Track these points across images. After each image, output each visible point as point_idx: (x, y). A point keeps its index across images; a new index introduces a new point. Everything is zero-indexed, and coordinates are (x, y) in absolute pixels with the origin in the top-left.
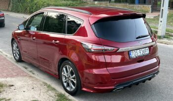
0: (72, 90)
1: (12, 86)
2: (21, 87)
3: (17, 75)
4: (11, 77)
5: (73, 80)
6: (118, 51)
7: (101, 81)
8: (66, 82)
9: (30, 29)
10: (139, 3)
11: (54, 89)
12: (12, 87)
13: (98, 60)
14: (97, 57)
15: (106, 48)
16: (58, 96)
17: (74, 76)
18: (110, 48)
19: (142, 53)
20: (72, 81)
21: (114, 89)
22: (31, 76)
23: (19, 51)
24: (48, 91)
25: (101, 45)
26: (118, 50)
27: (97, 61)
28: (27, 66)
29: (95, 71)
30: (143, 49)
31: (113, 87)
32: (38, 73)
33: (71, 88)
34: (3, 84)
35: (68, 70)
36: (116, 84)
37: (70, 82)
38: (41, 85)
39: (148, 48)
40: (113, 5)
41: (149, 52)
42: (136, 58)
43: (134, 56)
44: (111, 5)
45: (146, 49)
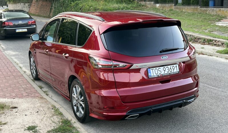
0: (81, 115)
1: (16, 108)
2: (24, 110)
3: (28, 96)
4: (19, 98)
5: (82, 103)
6: (131, 68)
7: (112, 106)
8: (75, 105)
9: (46, 40)
10: (215, 5)
11: (61, 114)
12: (14, 110)
13: (107, 79)
14: (105, 75)
15: (115, 63)
16: (62, 122)
17: (83, 98)
18: (121, 65)
19: (167, 71)
20: (81, 105)
21: (127, 116)
22: (42, 98)
23: (35, 66)
24: (53, 115)
25: (110, 59)
27: (106, 81)
28: (43, 86)
29: (104, 93)
30: (169, 67)
31: (125, 114)
32: (53, 95)
33: (81, 112)
34: (5, 106)
35: (77, 91)
36: (128, 110)
37: (79, 105)
38: (49, 108)
39: (177, 65)
40: (180, 9)
41: (178, 70)
42: (158, 77)
43: (155, 74)
44: (177, 8)
45: (175, 66)
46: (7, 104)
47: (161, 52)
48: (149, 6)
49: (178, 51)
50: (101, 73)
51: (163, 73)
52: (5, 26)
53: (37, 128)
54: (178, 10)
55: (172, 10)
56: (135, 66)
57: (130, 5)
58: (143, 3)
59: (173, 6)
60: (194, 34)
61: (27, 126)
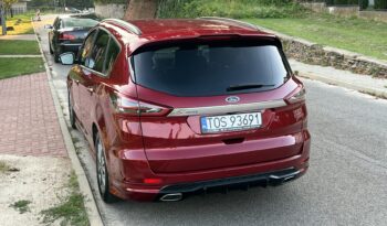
1: (16, 171)
6: (169, 115)
11: (76, 185)
12: (13, 174)
14: (130, 124)
15: (144, 105)
16: (71, 198)
18: (155, 108)
19: (237, 122)
22: (66, 158)
24: (64, 186)
26: (170, 111)
29: (128, 154)
30: (243, 116)
34: (4, 166)
38: (64, 175)
39: (259, 114)
40: (369, 16)
41: (260, 123)
42: (220, 132)
43: (213, 127)
44: (365, 15)
45: (254, 114)
46: (7, 164)
47: (229, 90)
48: (317, 10)
49: (263, 88)
50: (124, 122)
51: (229, 125)
52: (62, 41)
53: (30, 205)
54: (365, 18)
55: (355, 18)
56: (177, 112)
57: (283, 8)
58: (306, 5)
59: (357, 11)
60: (378, 62)
61: (17, 200)
